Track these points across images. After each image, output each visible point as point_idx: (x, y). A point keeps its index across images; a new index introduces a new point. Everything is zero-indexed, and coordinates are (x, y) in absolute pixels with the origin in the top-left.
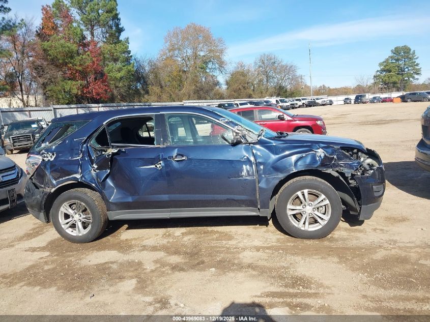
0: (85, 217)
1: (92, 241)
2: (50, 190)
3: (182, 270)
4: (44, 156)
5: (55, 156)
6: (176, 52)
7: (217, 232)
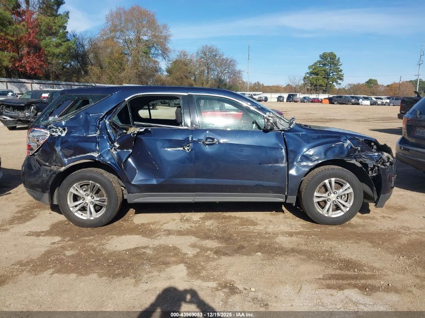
0: (99, 199)
1: (106, 225)
2: (58, 169)
3: (225, 254)
4: (53, 131)
5: (66, 132)
6: (118, 34)
7: (235, 218)
